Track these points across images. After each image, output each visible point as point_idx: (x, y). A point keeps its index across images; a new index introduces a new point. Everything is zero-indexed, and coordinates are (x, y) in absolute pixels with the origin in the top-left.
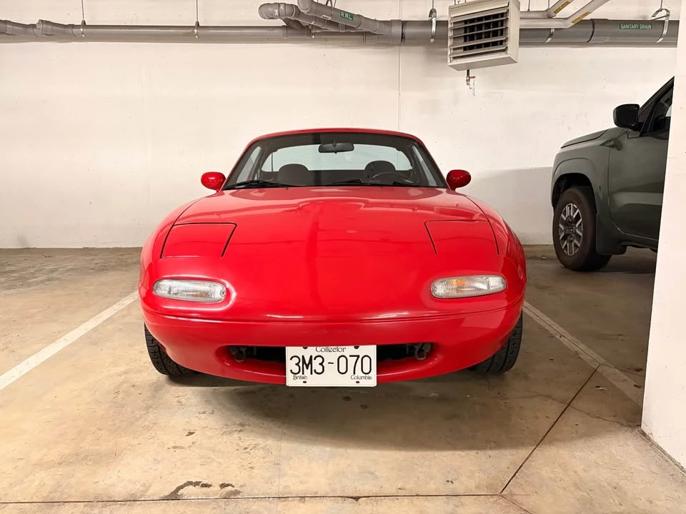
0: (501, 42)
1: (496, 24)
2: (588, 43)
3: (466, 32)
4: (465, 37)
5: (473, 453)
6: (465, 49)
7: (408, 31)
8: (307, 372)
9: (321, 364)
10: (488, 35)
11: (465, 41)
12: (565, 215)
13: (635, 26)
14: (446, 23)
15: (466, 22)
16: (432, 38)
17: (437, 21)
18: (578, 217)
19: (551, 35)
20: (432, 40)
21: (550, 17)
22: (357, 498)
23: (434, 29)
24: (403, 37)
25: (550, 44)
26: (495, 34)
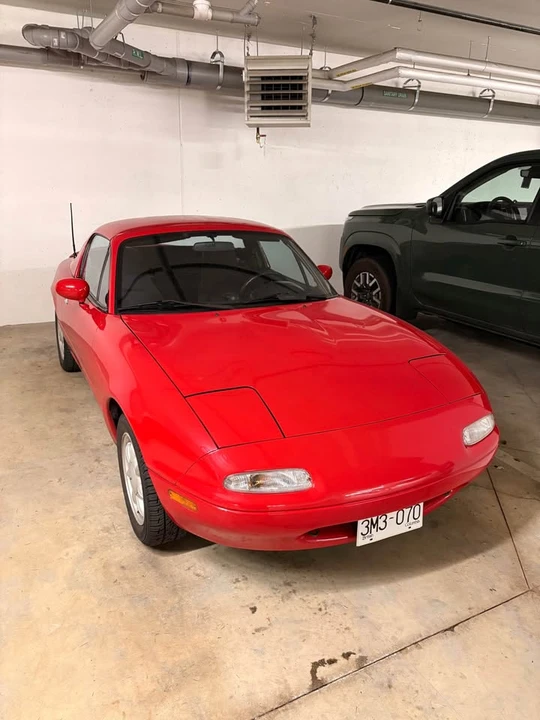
0: (300, 108)
1: (294, 87)
2: (356, 106)
3: (263, 89)
4: (263, 96)
5: (480, 556)
6: (263, 108)
7: (195, 73)
8: (374, 530)
9: (385, 521)
10: (285, 97)
11: (263, 99)
12: (359, 282)
13: (394, 94)
14: (239, 71)
15: (263, 78)
16: (219, 85)
17: (225, 67)
18: (375, 286)
19: (328, 95)
20: (219, 87)
21: (330, 79)
22: (451, 629)
23: (221, 73)
24: (189, 80)
25: (327, 103)
26: (294, 97)
